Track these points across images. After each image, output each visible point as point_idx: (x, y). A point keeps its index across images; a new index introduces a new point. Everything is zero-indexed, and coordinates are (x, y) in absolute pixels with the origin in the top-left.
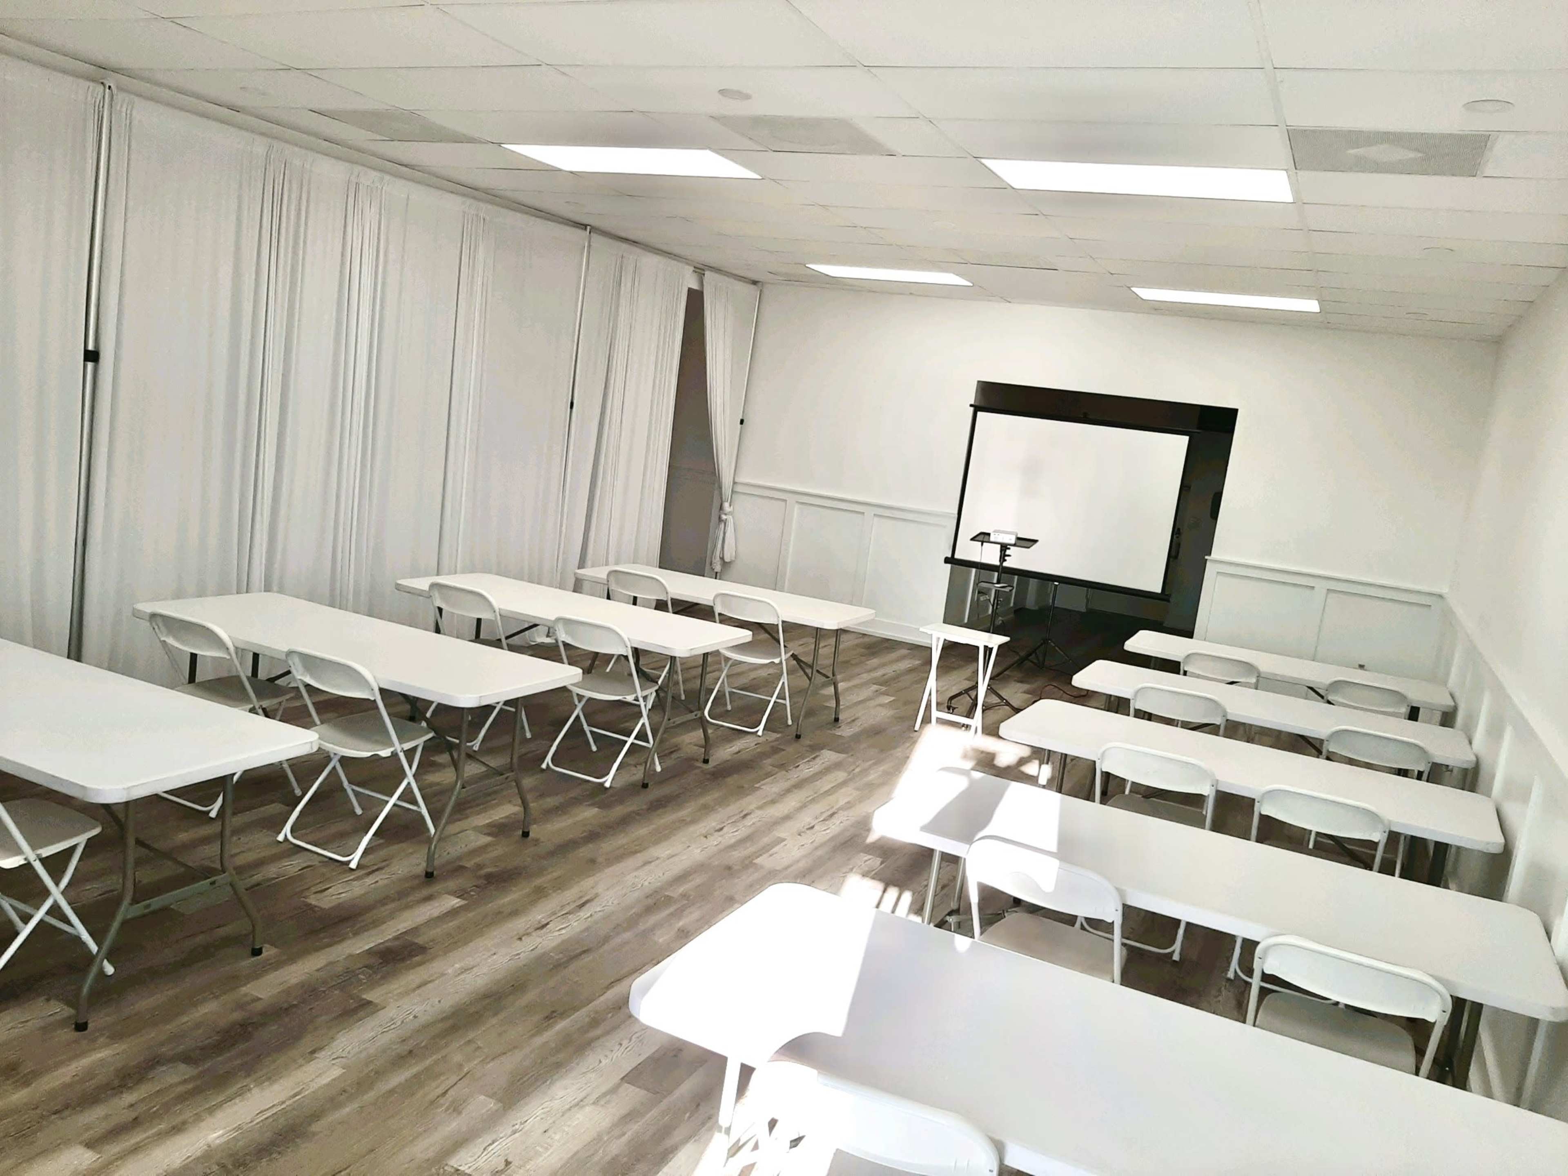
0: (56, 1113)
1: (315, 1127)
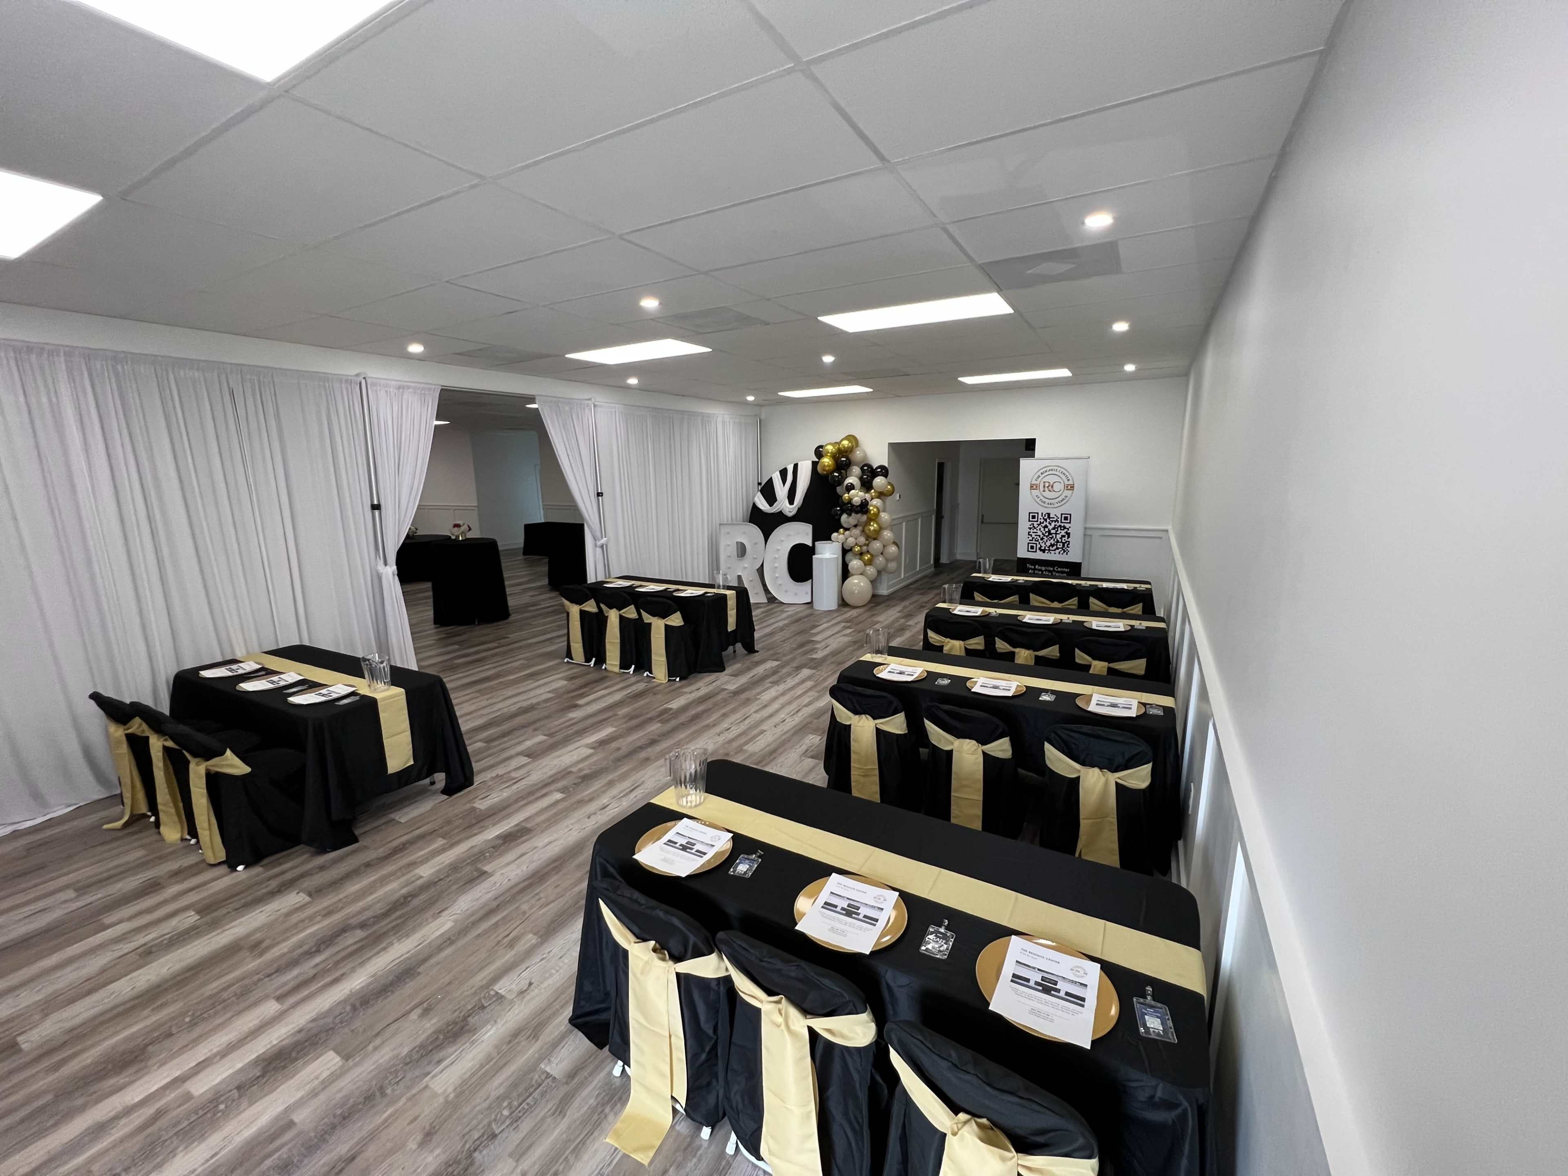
1: (421, 968)
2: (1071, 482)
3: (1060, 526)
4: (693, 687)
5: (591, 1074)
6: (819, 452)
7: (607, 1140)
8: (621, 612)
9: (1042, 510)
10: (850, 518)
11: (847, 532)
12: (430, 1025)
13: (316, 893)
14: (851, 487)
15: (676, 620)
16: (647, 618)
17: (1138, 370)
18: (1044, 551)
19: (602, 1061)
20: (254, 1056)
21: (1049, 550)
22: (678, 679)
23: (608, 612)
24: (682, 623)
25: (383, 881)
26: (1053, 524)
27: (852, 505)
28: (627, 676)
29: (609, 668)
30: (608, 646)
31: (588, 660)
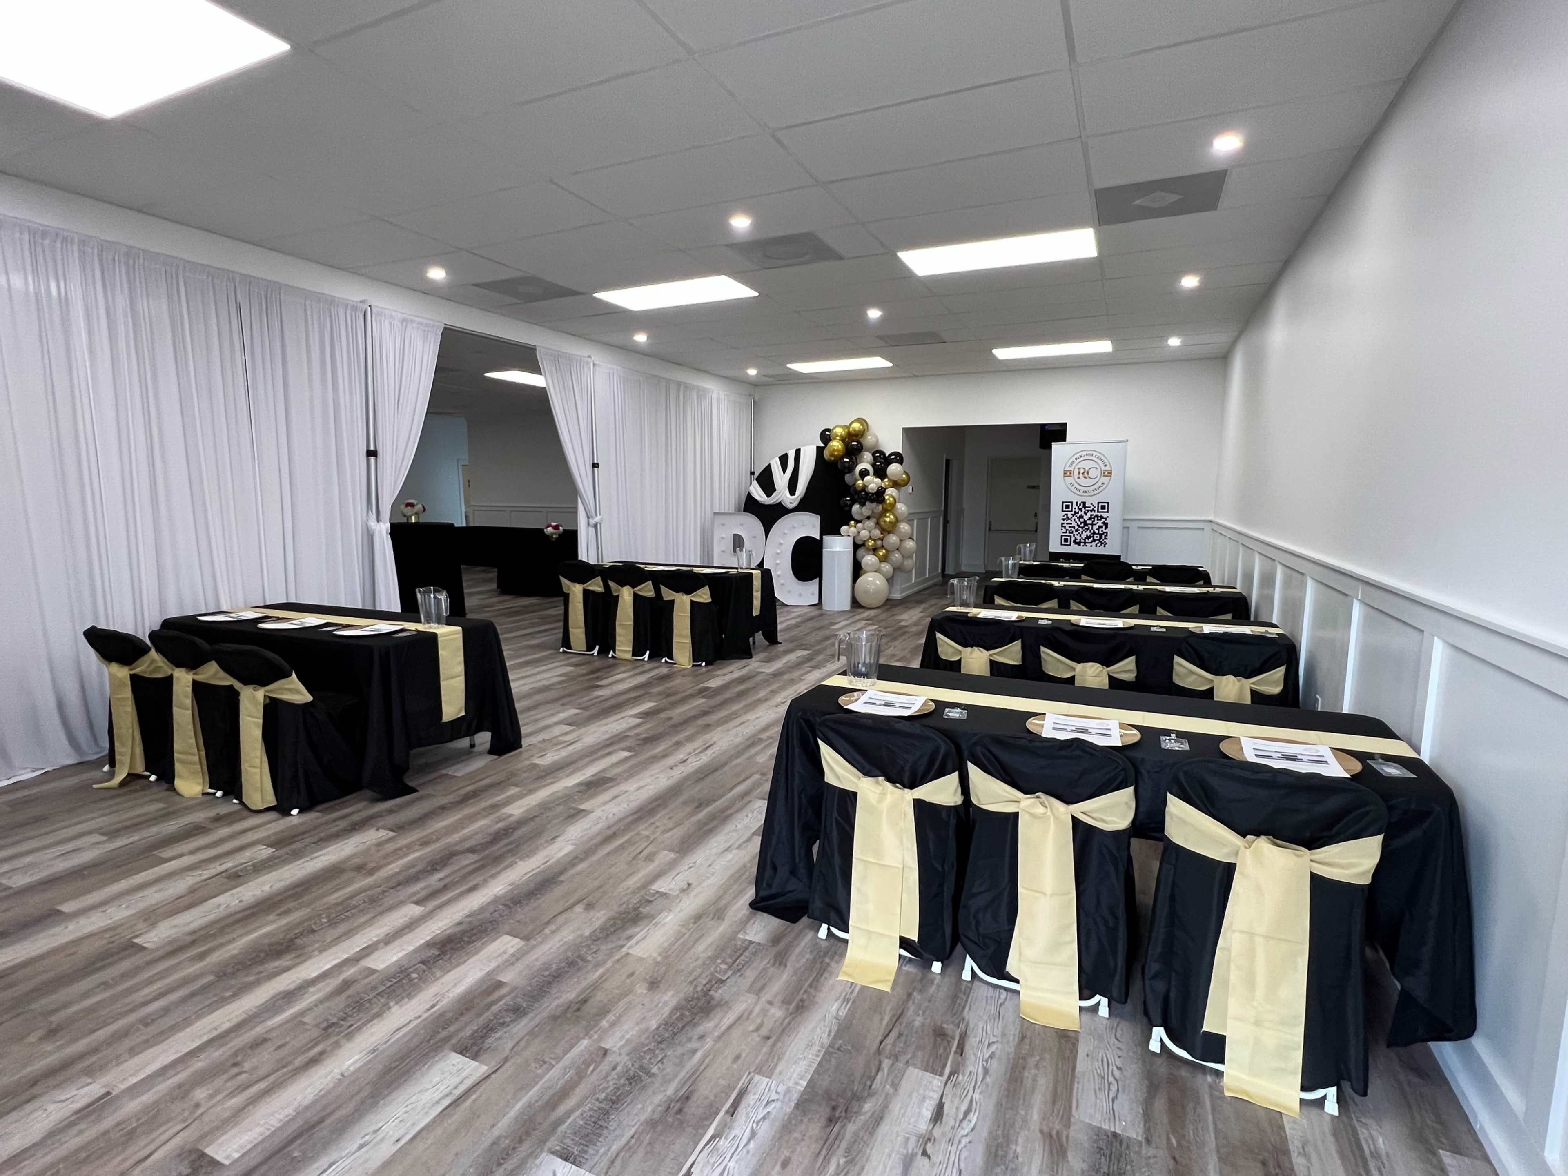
0: (392, 888)
1: (562, 878)
2: (1108, 468)
3: (1097, 516)
4: (725, 671)
5: (795, 938)
6: (826, 436)
7: (839, 978)
8: (636, 589)
9: (1077, 499)
10: (864, 508)
11: (859, 525)
12: (600, 917)
13: (400, 828)
14: (864, 474)
15: (704, 596)
16: (667, 594)
17: (1184, 345)
18: (1079, 544)
19: (801, 931)
20: (422, 942)
21: (1085, 543)
22: (704, 664)
23: (619, 591)
24: (710, 600)
25: (472, 818)
26: (1089, 514)
27: (867, 494)
28: (641, 663)
29: (618, 654)
30: (618, 630)
31: (590, 648)
